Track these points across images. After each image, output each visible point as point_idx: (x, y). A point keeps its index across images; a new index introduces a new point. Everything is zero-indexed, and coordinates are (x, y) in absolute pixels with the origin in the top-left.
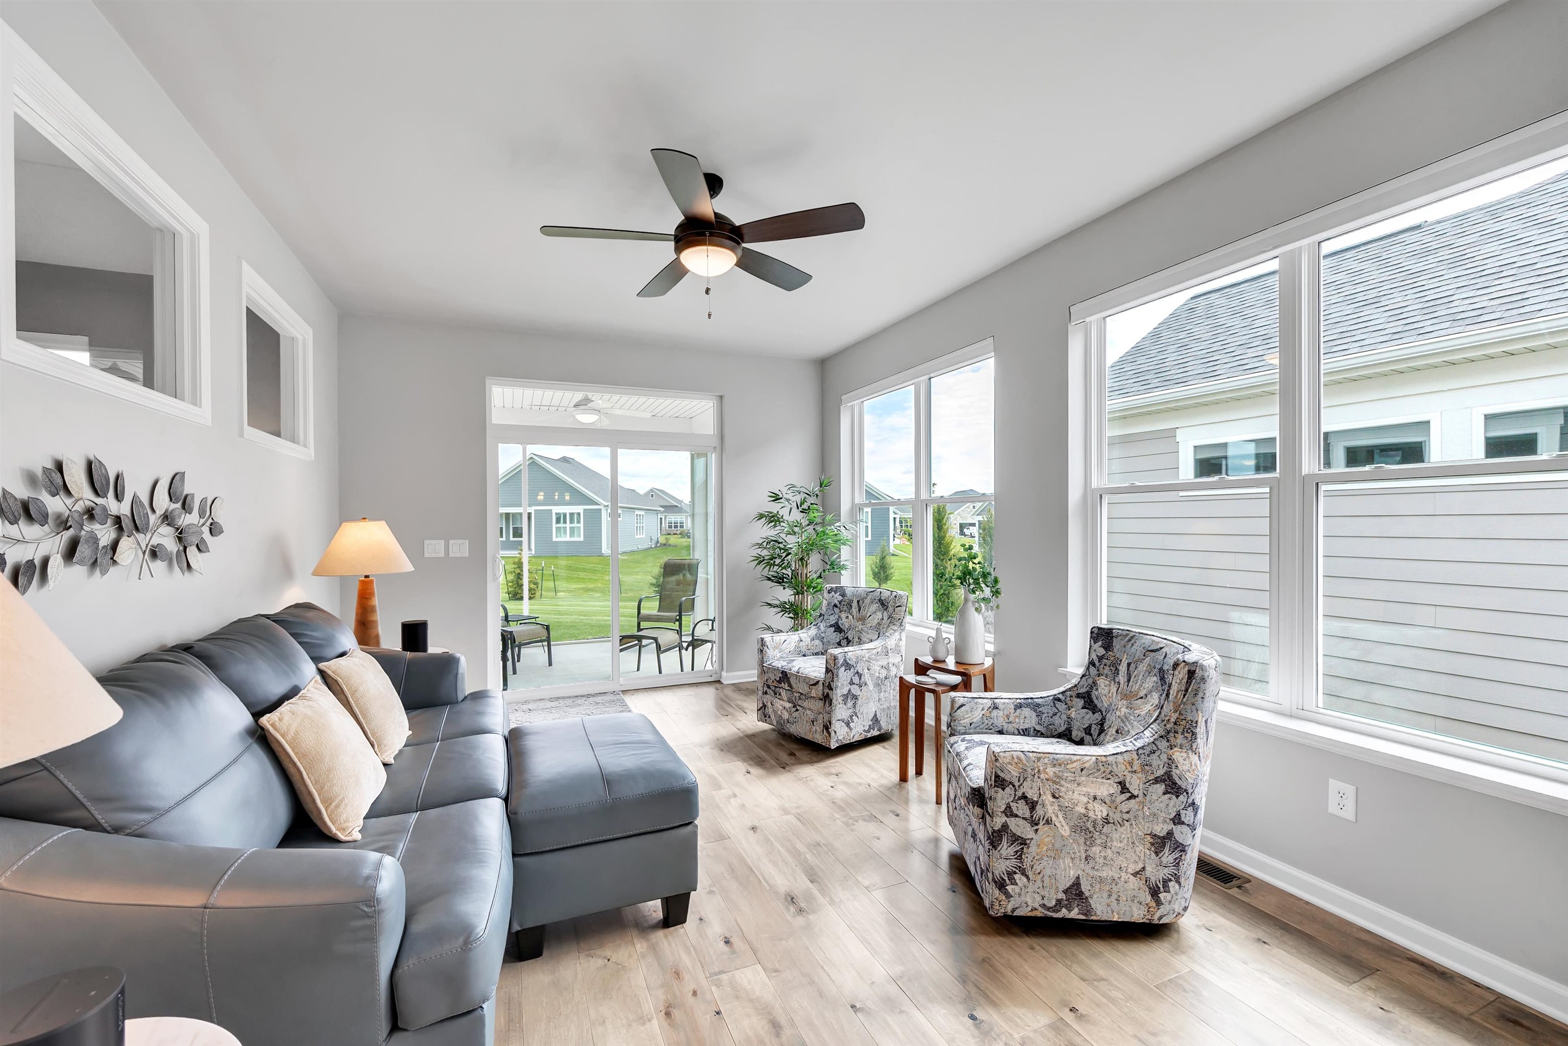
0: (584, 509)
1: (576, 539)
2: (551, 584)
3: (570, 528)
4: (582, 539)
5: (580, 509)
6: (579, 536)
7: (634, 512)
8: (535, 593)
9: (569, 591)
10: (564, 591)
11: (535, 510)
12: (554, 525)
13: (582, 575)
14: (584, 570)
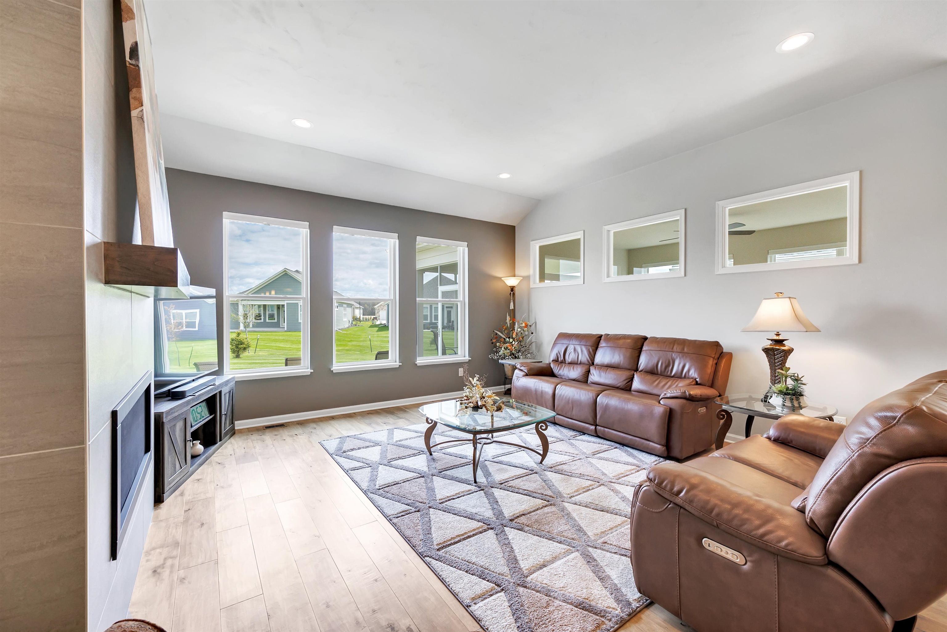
11: (287, 303)
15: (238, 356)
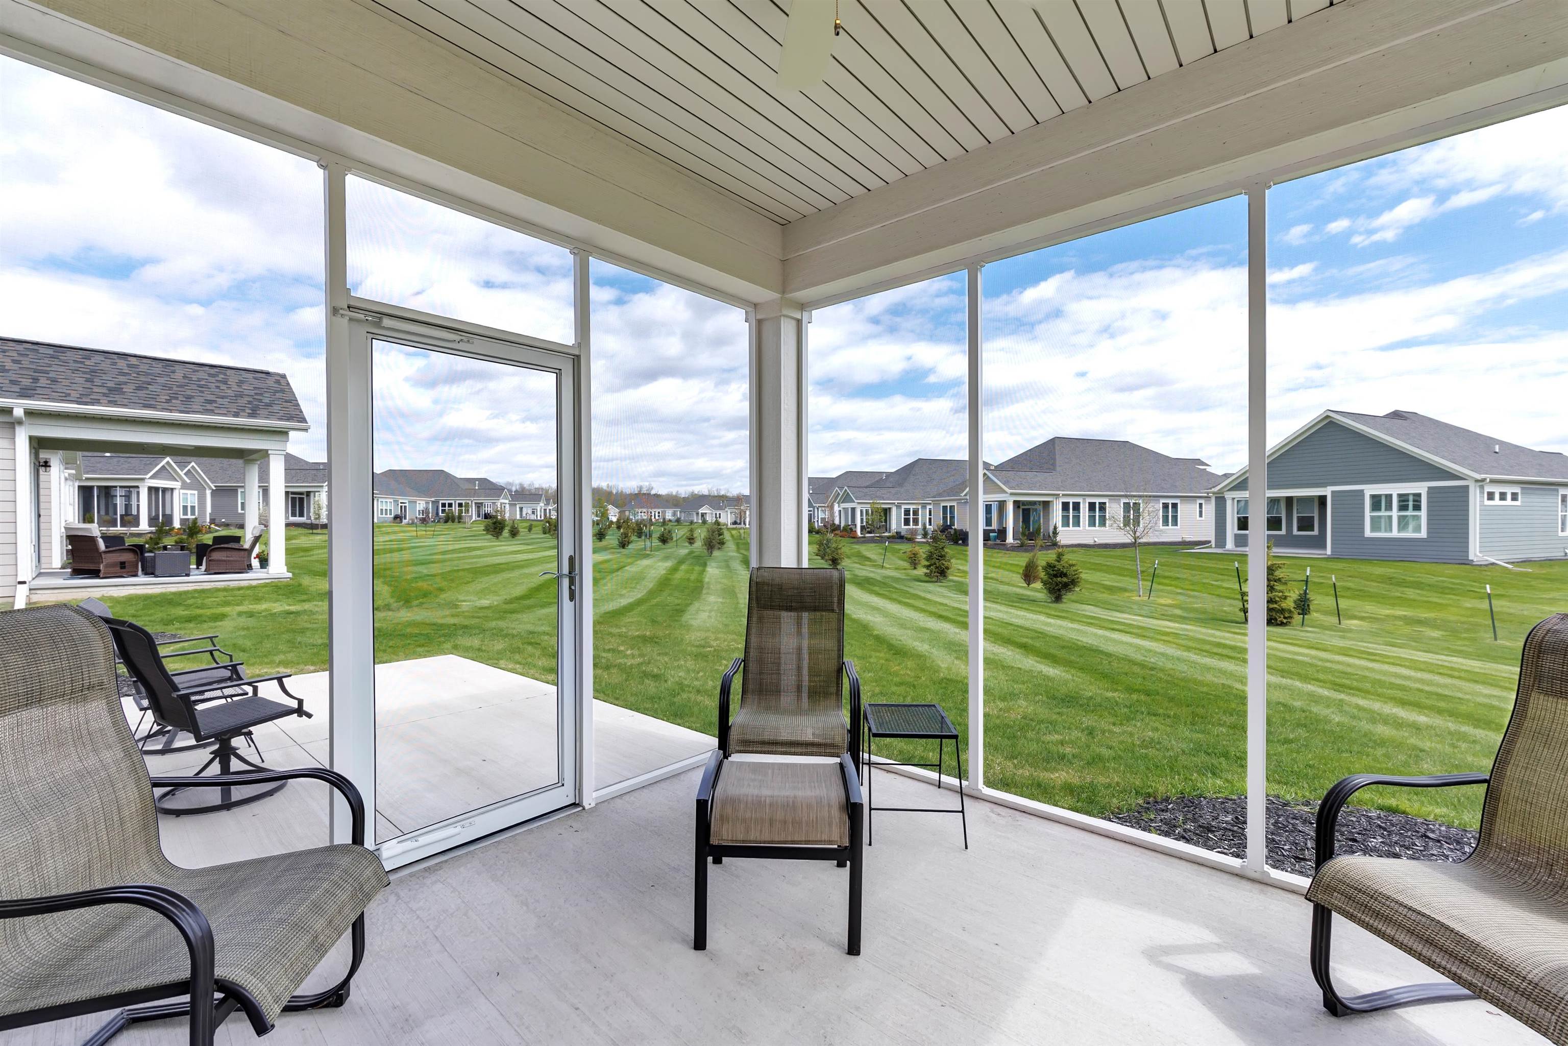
0: (1429, 488)
1: (1409, 534)
2: (1330, 602)
3: (1400, 518)
4: (1423, 534)
5: (1421, 488)
6: (1418, 529)
7: (1557, 491)
8: (1291, 617)
9: (1372, 619)
10: (1362, 618)
11: (1333, 492)
12: (1368, 513)
13: (1411, 593)
14: (1418, 585)
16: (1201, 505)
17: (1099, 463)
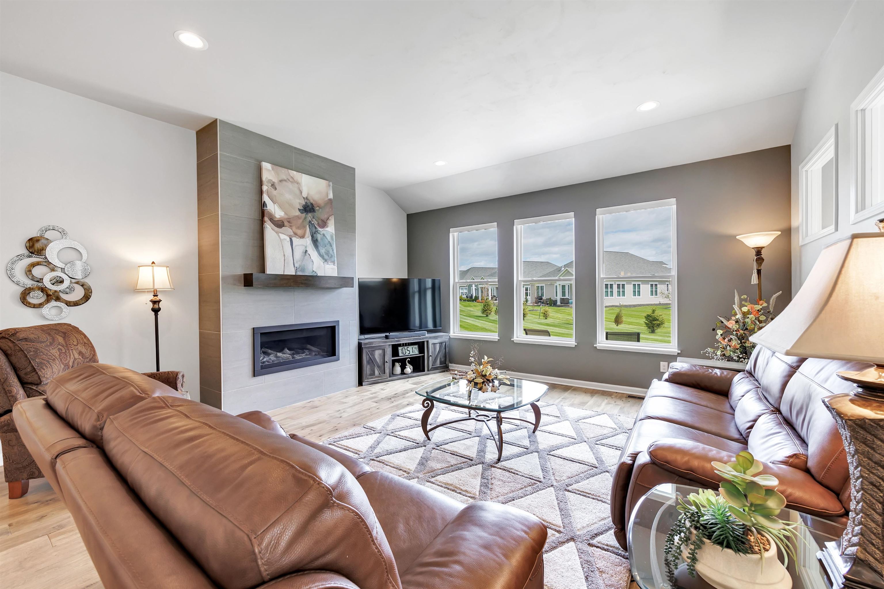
15: (653, 332)
16: (668, 285)
17: (618, 264)
